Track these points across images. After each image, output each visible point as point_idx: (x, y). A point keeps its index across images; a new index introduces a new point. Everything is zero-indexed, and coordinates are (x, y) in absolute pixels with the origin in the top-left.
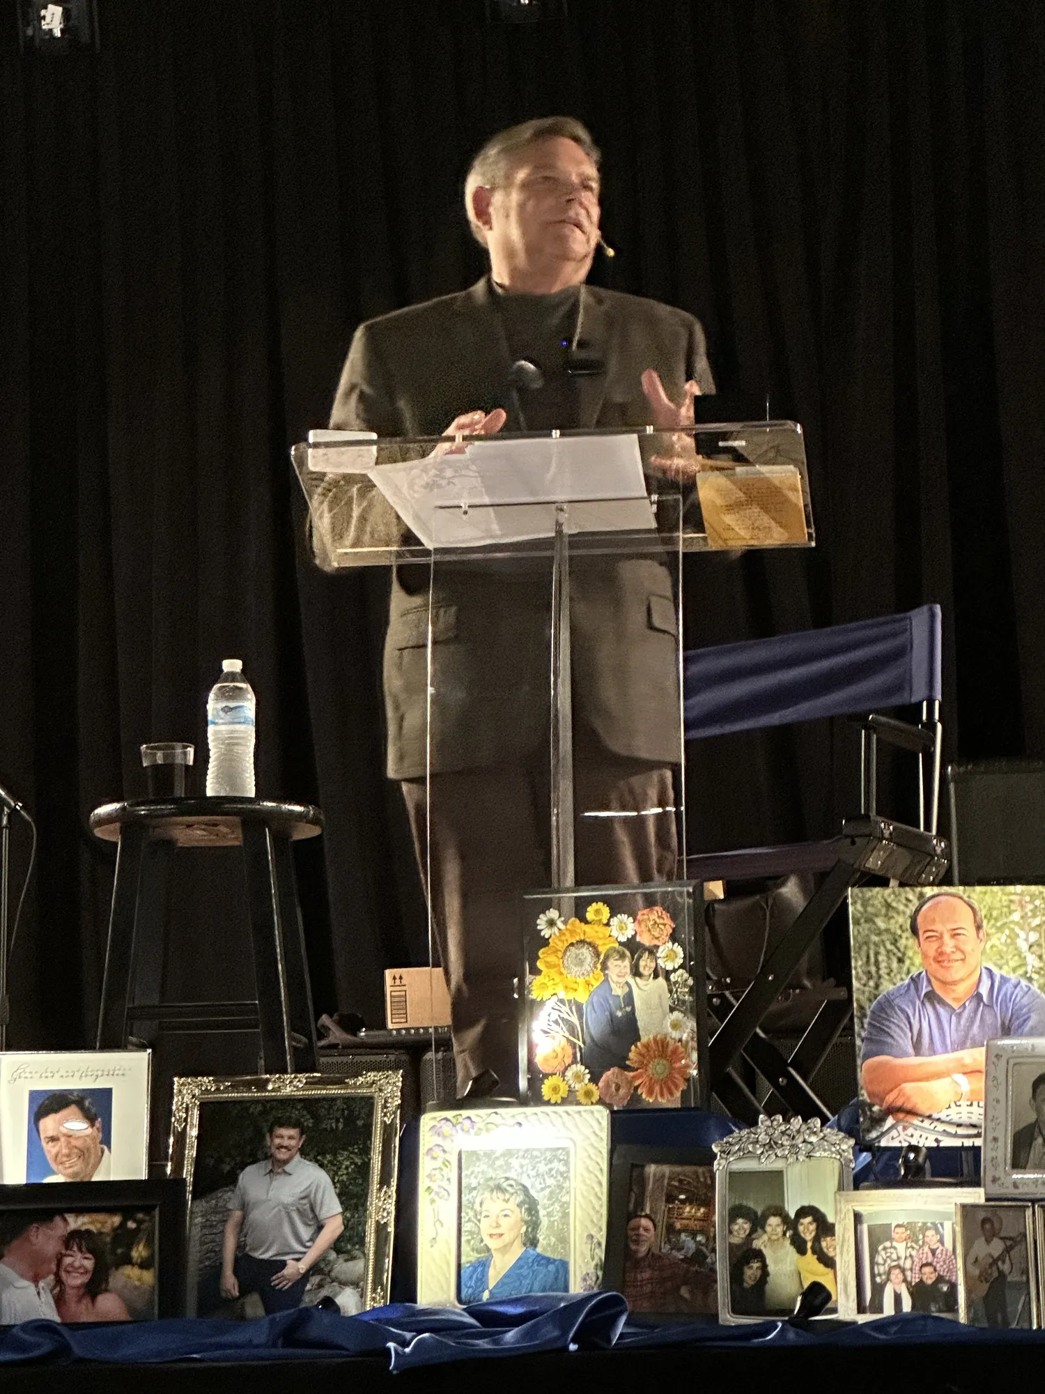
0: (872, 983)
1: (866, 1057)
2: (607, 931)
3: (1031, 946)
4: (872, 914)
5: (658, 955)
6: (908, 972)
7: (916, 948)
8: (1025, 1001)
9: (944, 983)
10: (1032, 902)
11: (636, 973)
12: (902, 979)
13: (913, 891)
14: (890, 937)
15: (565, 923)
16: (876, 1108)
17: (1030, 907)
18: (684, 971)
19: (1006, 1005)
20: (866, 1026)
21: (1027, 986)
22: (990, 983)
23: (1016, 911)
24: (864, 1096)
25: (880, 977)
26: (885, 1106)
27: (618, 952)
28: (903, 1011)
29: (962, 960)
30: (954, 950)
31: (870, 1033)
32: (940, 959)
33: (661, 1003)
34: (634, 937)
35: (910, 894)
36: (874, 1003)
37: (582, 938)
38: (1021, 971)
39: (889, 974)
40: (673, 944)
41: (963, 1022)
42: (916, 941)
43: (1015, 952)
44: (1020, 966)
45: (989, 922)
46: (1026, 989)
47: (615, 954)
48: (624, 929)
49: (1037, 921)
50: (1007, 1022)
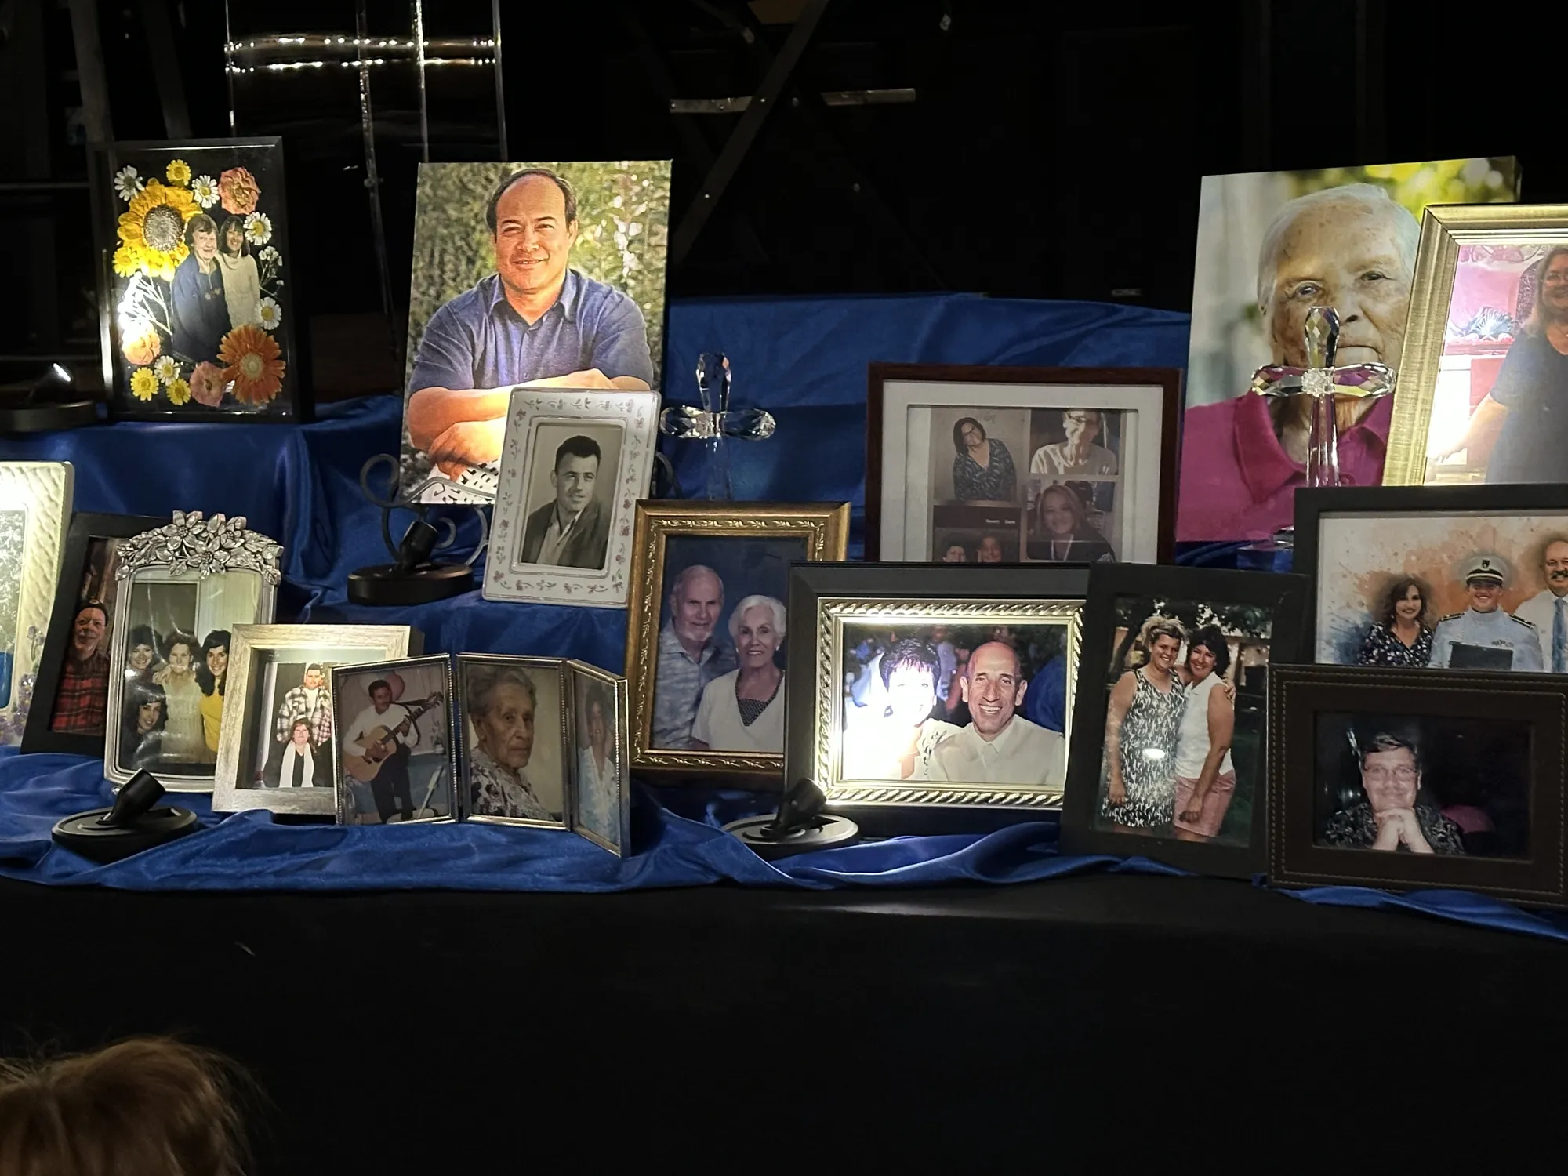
0: (432, 292)
1: (417, 388)
2: (189, 195)
3: (630, 242)
4: (442, 198)
5: (245, 226)
6: (479, 275)
7: (491, 244)
8: (615, 316)
9: (523, 292)
10: (639, 182)
11: (224, 248)
12: (470, 286)
13: (496, 167)
14: (462, 229)
15: (144, 184)
16: (420, 455)
17: (637, 189)
18: (273, 249)
19: (591, 321)
20: (419, 347)
21: (619, 296)
22: (575, 292)
23: (618, 195)
24: (408, 439)
25: (443, 283)
26: (432, 451)
27: (203, 220)
28: (466, 327)
29: (544, 260)
30: (537, 247)
31: (425, 359)
32: (520, 259)
33: (251, 286)
34: (219, 202)
35: (492, 170)
36: (435, 315)
37: (164, 202)
38: (614, 277)
39: (454, 280)
40: (261, 215)
41: (537, 343)
42: (493, 236)
43: (611, 250)
44: (614, 269)
45: (583, 209)
46: (618, 300)
47: (199, 224)
48: (207, 193)
49: (642, 208)
50: (590, 345)
